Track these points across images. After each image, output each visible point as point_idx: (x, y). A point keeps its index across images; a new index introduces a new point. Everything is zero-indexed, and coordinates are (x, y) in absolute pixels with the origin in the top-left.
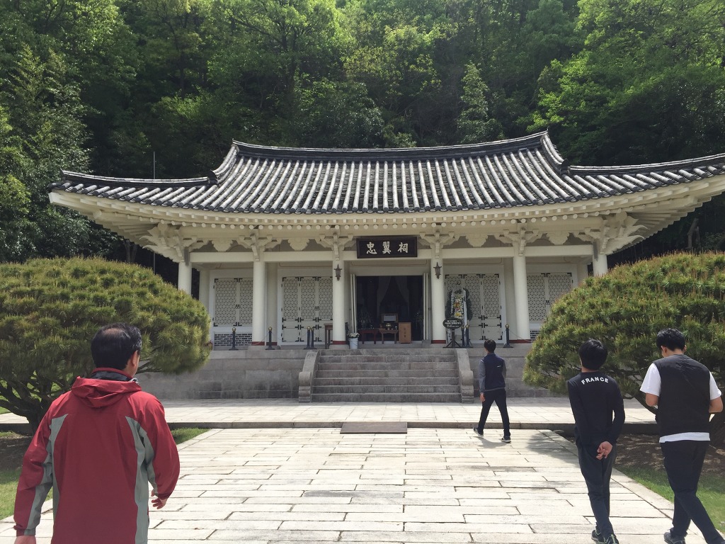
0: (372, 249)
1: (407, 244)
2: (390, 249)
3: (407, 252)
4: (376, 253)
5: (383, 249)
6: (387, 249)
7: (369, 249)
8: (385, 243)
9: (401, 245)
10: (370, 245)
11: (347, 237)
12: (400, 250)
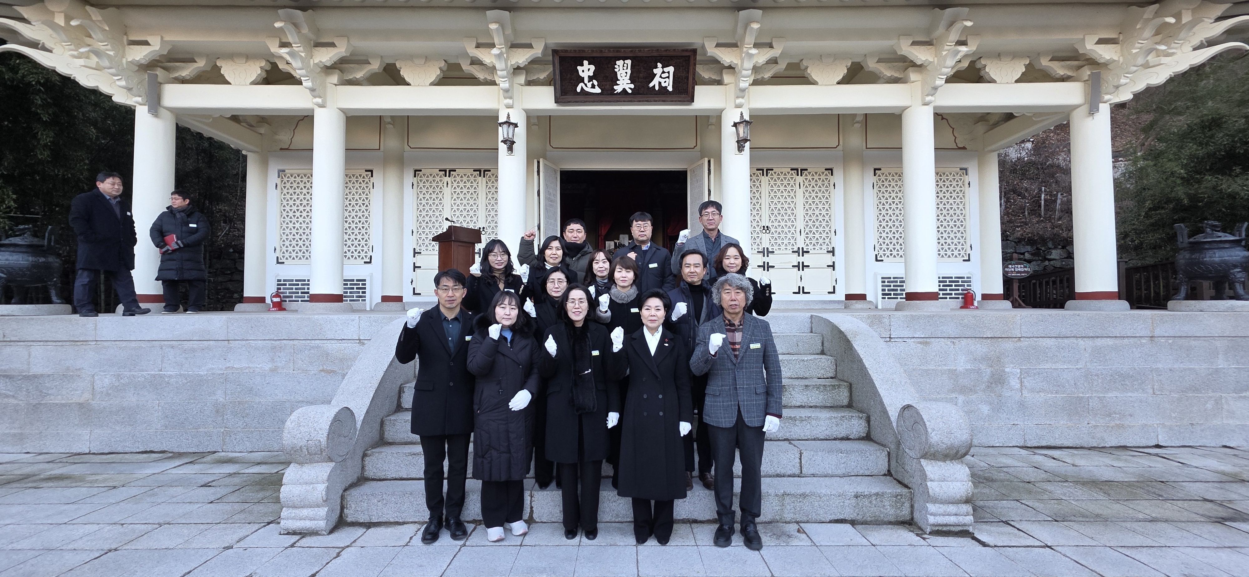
0: (591, 79)
1: (671, 69)
2: (632, 80)
3: (670, 89)
4: (598, 90)
5: (614, 79)
6: (624, 83)
7: (582, 80)
8: (620, 63)
9: (658, 71)
10: (586, 70)
11: (530, 46)
12: (655, 83)
